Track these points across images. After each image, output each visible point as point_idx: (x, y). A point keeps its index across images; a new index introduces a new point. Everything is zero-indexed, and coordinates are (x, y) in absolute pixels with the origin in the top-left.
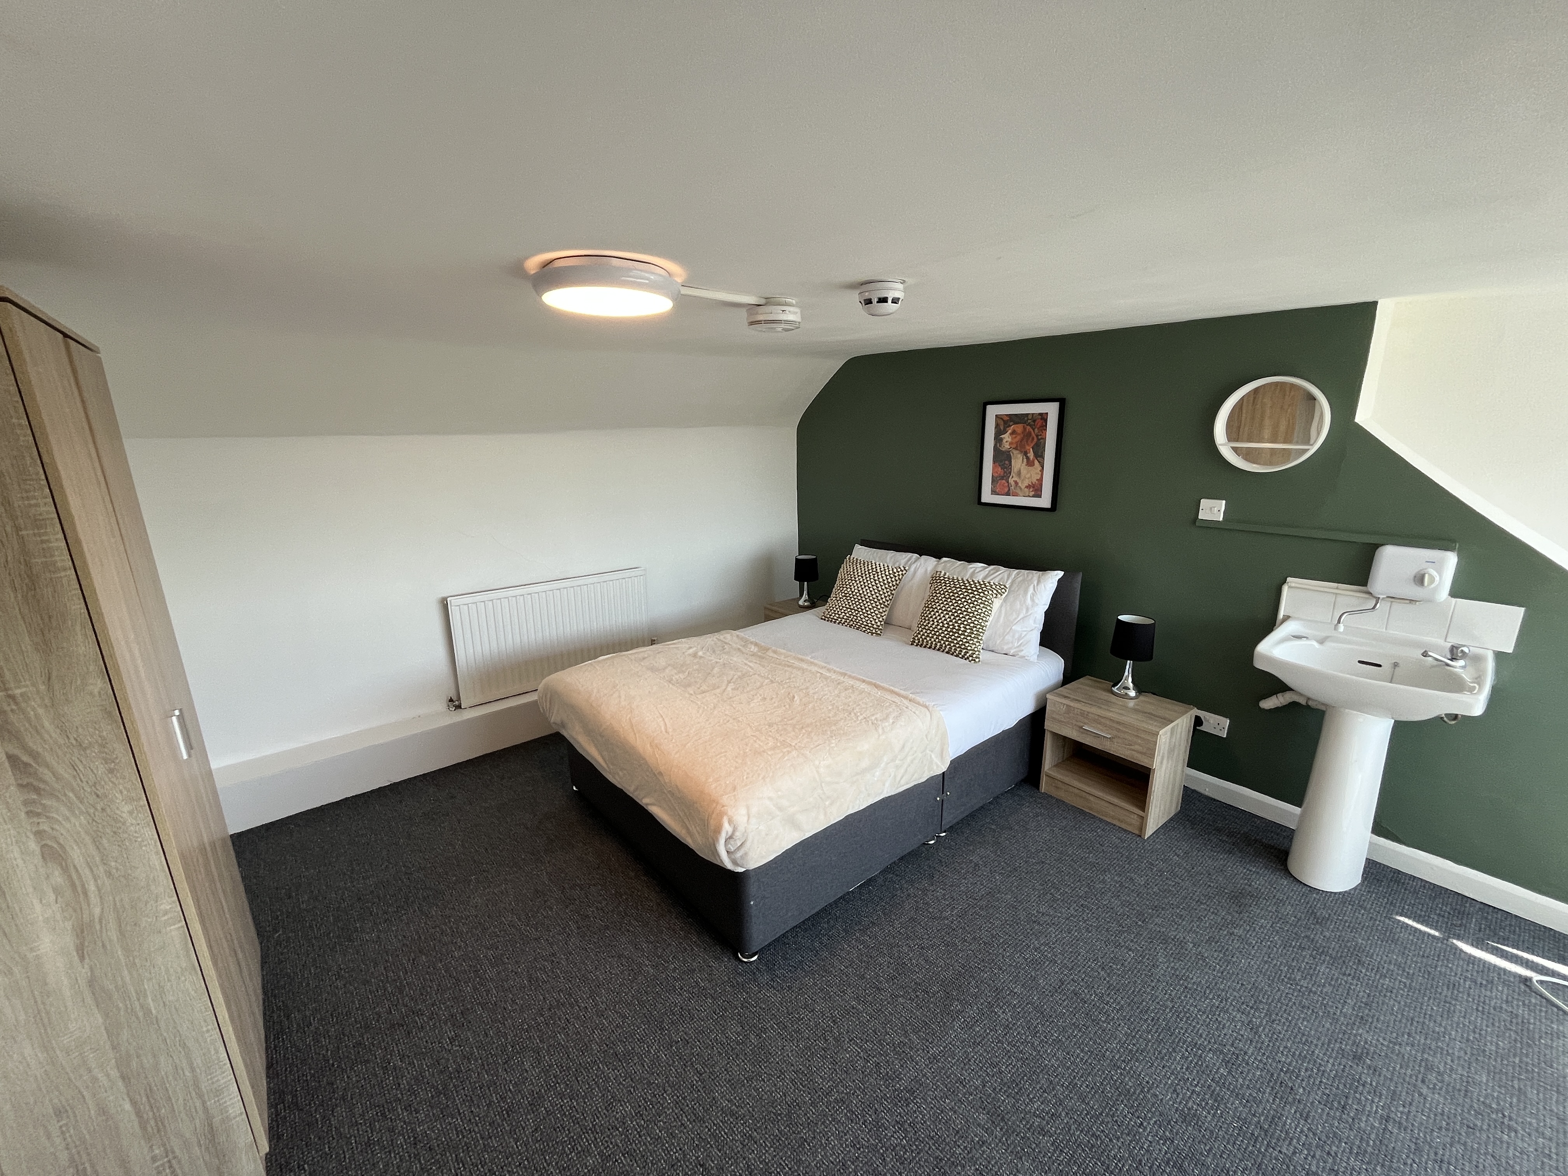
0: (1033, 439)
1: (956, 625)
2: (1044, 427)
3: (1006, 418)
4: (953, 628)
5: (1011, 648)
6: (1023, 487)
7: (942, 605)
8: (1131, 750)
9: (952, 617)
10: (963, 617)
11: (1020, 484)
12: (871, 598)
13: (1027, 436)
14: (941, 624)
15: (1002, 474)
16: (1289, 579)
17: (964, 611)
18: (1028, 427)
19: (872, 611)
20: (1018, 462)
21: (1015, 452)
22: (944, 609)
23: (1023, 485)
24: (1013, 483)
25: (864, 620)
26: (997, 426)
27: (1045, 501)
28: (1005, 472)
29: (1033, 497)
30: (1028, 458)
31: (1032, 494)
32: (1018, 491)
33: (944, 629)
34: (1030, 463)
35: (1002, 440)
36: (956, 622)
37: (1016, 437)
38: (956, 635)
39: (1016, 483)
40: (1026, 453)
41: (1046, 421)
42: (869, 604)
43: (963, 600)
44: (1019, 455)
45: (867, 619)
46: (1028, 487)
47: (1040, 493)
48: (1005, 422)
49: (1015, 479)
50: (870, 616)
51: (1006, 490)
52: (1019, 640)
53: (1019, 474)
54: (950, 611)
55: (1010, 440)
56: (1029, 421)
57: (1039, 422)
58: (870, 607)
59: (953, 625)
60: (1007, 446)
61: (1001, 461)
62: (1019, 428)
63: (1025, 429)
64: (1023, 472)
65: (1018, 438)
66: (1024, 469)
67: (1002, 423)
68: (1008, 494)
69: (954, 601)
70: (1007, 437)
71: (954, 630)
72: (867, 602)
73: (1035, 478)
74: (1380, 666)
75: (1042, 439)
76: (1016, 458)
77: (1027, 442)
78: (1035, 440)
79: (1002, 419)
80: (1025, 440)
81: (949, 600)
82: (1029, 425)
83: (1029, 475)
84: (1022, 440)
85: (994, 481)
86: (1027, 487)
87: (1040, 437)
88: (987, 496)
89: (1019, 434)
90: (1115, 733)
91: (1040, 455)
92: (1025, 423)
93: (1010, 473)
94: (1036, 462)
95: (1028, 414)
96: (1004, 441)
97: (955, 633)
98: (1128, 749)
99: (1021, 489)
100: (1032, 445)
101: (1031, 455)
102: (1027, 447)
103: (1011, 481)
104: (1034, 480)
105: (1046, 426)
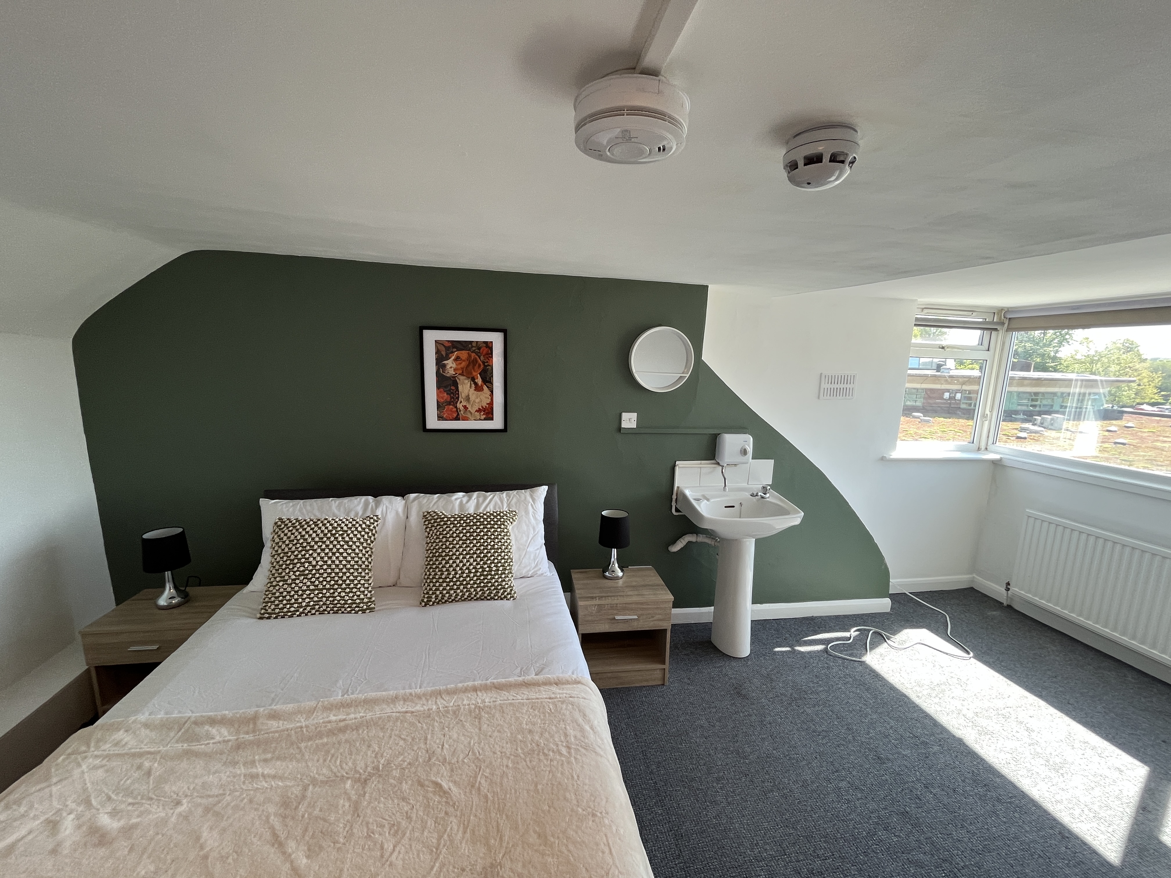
0: (480, 365)
1: (486, 566)
2: (490, 354)
3: (447, 344)
4: (483, 571)
5: (530, 570)
6: (473, 411)
7: (461, 550)
8: (653, 621)
9: (479, 559)
10: (491, 556)
11: (470, 409)
12: (348, 566)
13: (473, 363)
14: (467, 571)
15: (449, 400)
16: (677, 463)
17: (491, 549)
18: (473, 354)
19: (356, 582)
20: (465, 387)
21: (462, 378)
22: (465, 552)
23: (473, 409)
24: (462, 408)
25: (347, 598)
26: (438, 352)
27: (497, 423)
28: (452, 398)
29: (485, 419)
30: (476, 384)
31: (483, 417)
32: (469, 415)
33: (472, 575)
34: (478, 388)
35: (444, 366)
36: (485, 563)
37: (461, 364)
38: (489, 577)
39: (465, 407)
40: (473, 379)
41: (491, 349)
42: (348, 574)
43: (486, 537)
44: (467, 381)
45: (351, 595)
46: (479, 411)
47: (490, 416)
48: (447, 348)
49: (464, 403)
50: (354, 590)
51: (455, 415)
52: (534, 560)
53: (468, 399)
54: (474, 553)
55: (454, 365)
56: (474, 349)
57: (485, 350)
58: (351, 578)
59: (482, 567)
60: (452, 372)
61: (446, 387)
62: (464, 354)
63: (470, 356)
64: (472, 398)
65: (464, 364)
66: (473, 395)
67: (444, 349)
68: (457, 419)
69: (475, 542)
70: (450, 364)
71: (485, 573)
72: (345, 573)
73: (485, 403)
74: (733, 507)
75: (489, 365)
76: (463, 383)
77: (473, 368)
78: (482, 366)
79: (443, 344)
80: (471, 367)
81: (468, 542)
82: (474, 352)
83: (477, 400)
84: (468, 366)
85: (439, 406)
86: (477, 411)
87: (486, 364)
88: (433, 422)
89: (464, 361)
90: (640, 612)
91: (488, 380)
92: (469, 350)
93: (458, 398)
94: (485, 387)
95: (471, 342)
96: (448, 367)
97: (487, 575)
98: (651, 621)
99: (471, 413)
100: (479, 372)
101: (479, 381)
102: (474, 374)
103: (460, 406)
104: (484, 404)
105: (492, 354)
